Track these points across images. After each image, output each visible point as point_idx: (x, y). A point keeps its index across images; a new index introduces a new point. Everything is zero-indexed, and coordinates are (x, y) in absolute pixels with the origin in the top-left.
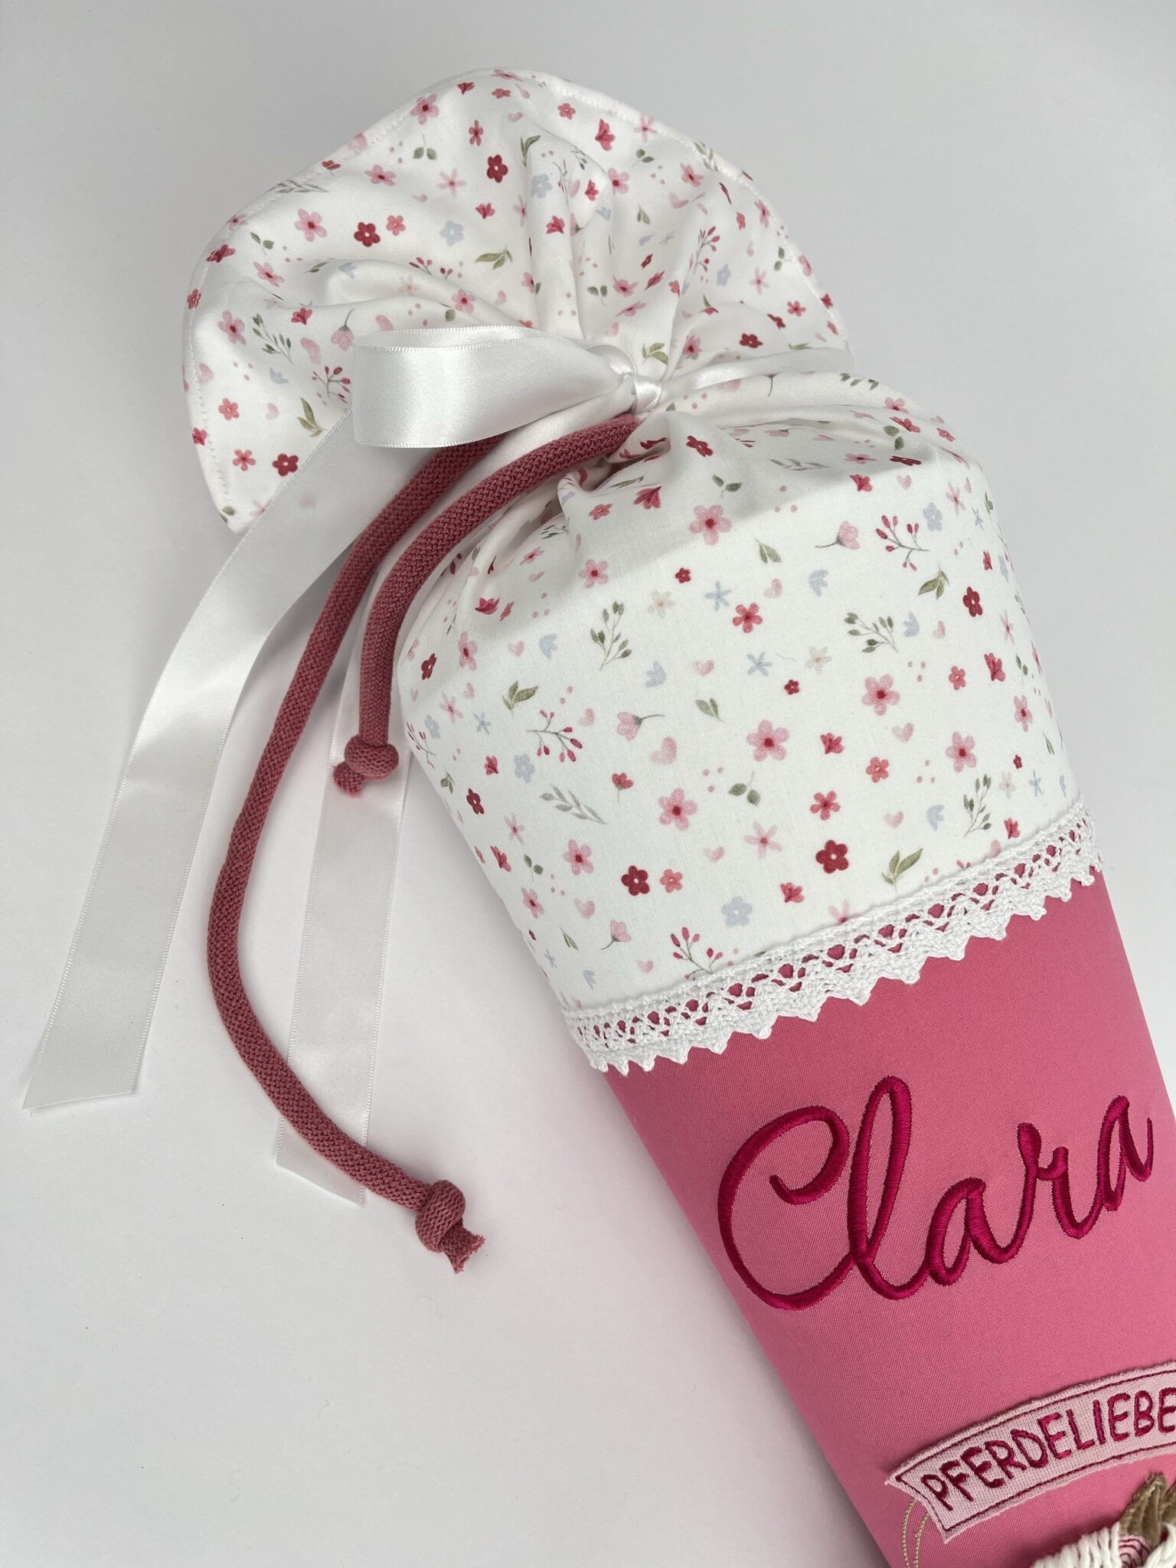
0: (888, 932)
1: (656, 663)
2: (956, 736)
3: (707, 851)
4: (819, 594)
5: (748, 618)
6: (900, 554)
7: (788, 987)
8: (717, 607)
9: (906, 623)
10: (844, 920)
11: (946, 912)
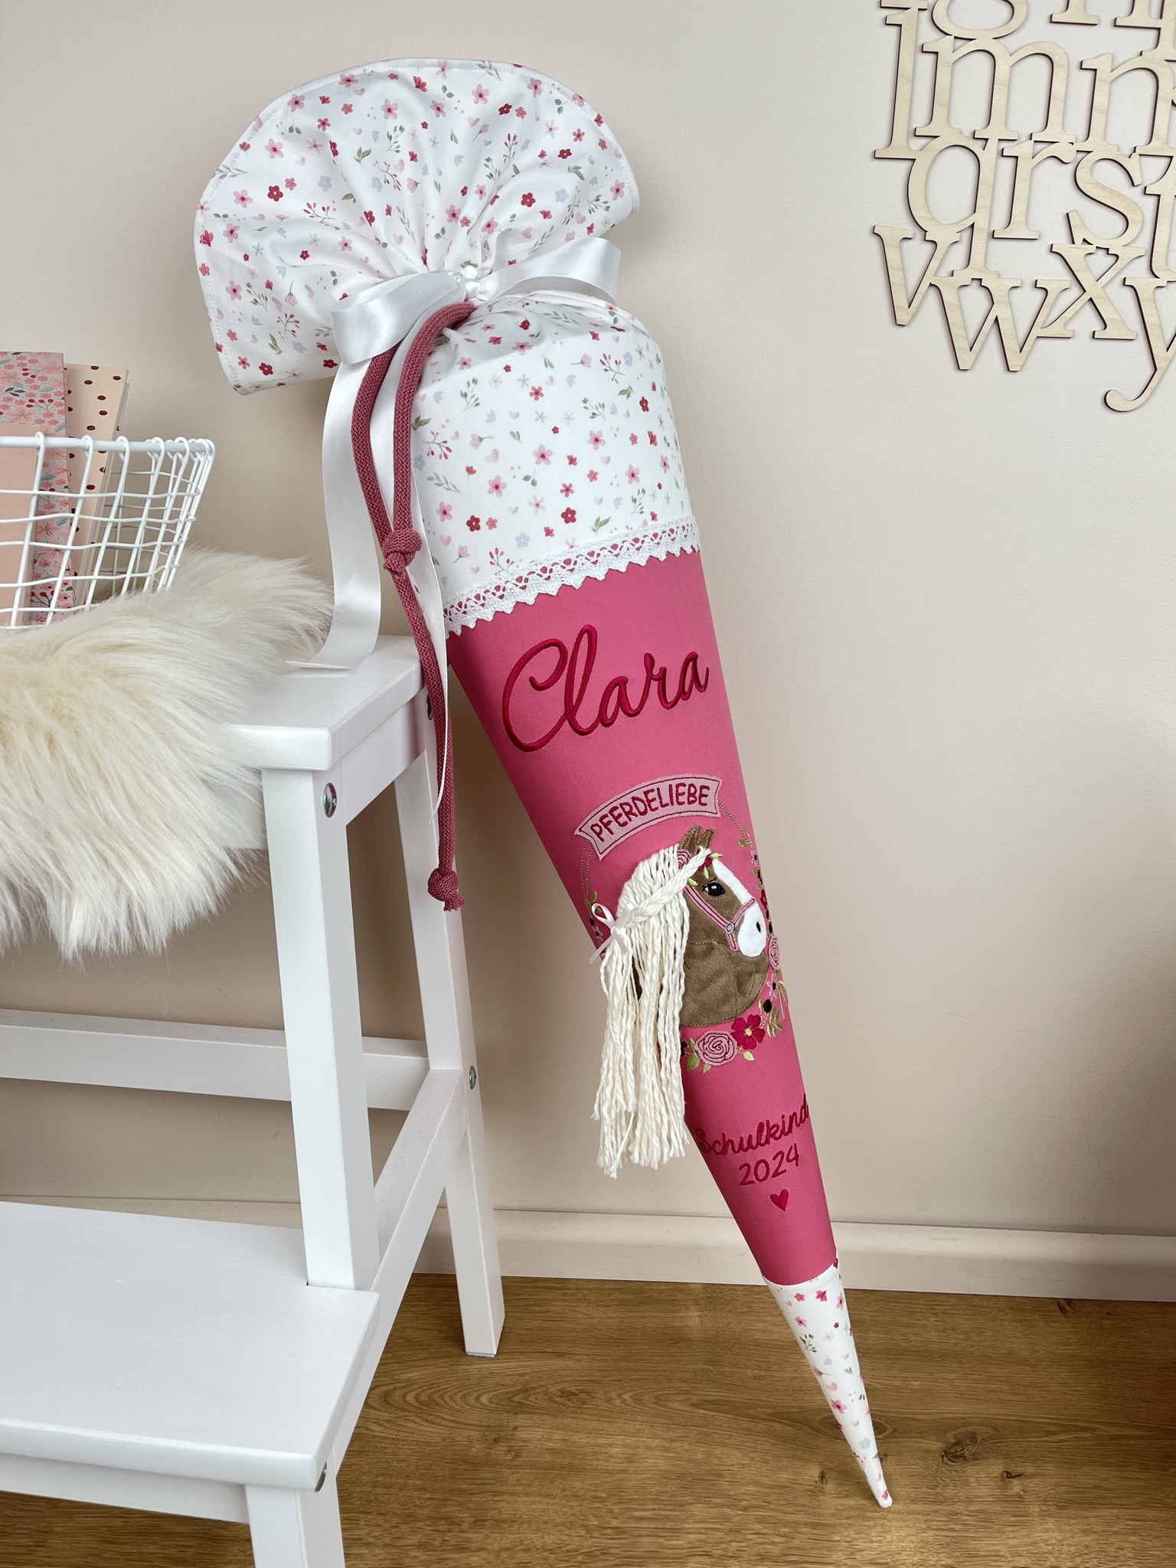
0: (591, 554)
1: (491, 411)
2: (630, 467)
3: (510, 509)
4: (571, 386)
5: (537, 393)
6: (610, 374)
7: (544, 578)
8: (522, 386)
9: (611, 408)
10: (572, 547)
11: (619, 548)
